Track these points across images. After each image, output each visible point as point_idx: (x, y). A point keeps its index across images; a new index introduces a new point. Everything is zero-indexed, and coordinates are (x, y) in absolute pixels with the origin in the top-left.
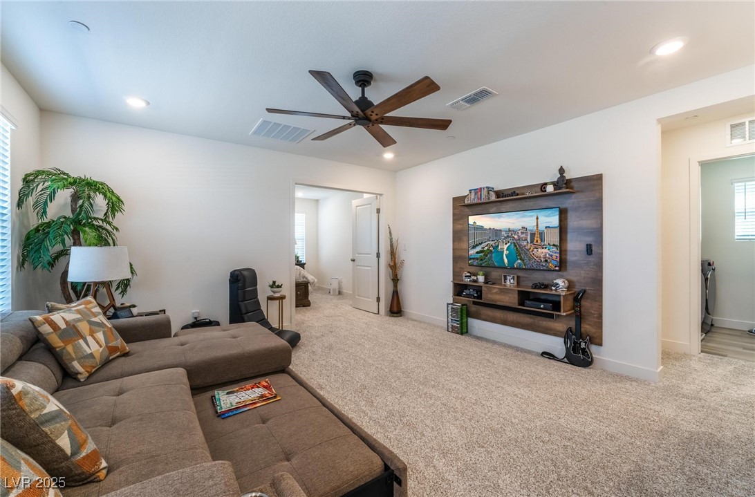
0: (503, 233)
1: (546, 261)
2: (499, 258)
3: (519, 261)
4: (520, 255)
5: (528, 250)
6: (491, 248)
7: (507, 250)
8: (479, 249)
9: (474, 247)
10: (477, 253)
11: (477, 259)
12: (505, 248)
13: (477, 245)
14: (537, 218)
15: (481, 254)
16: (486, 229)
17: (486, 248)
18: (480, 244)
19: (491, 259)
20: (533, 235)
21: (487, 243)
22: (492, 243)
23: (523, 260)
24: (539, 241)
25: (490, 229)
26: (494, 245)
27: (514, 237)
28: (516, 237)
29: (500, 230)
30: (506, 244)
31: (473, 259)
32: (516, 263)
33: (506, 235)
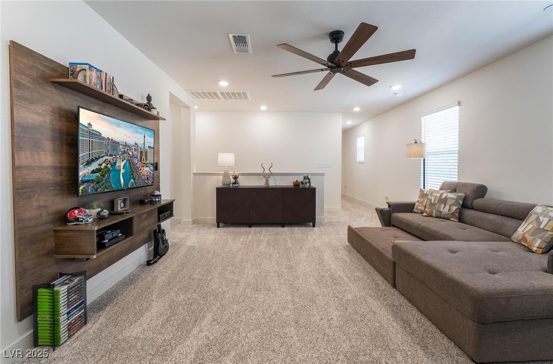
0: (121, 147)
1: (148, 178)
2: (116, 178)
3: (132, 181)
4: (132, 174)
5: (138, 168)
6: (109, 166)
7: (123, 168)
8: (94, 166)
9: (89, 163)
10: (93, 172)
11: (93, 181)
12: (122, 167)
13: (93, 161)
14: (144, 137)
15: (97, 174)
16: (103, 139)
17: (104, 165)
18: (97, 159)
19: (108, 180)
20: (141, 152)
21: (104, 158)
22: (110, 158)
23: (134, 179)
24: (145, 160)
25: (108, 139)
26: (112, 161)
27: (129, 154)
28: (130, 153)
29: (118, 143)
30: (123, 161)
31: (88, 181)
32: (130, 182)
33: (123, 150)
